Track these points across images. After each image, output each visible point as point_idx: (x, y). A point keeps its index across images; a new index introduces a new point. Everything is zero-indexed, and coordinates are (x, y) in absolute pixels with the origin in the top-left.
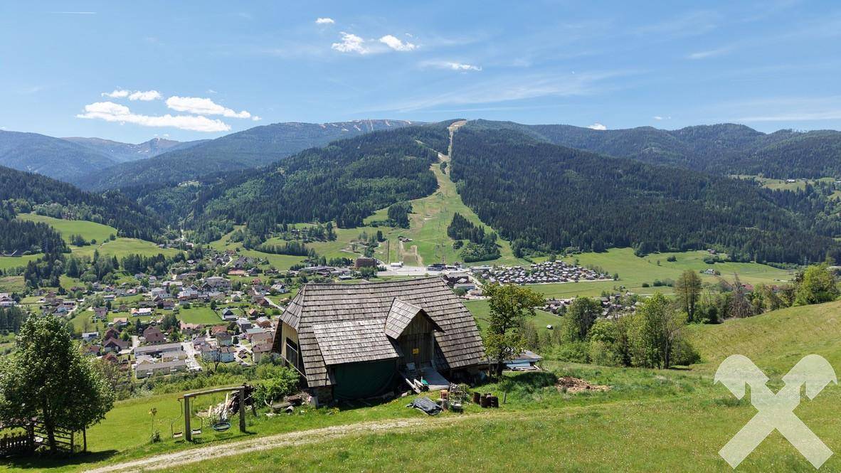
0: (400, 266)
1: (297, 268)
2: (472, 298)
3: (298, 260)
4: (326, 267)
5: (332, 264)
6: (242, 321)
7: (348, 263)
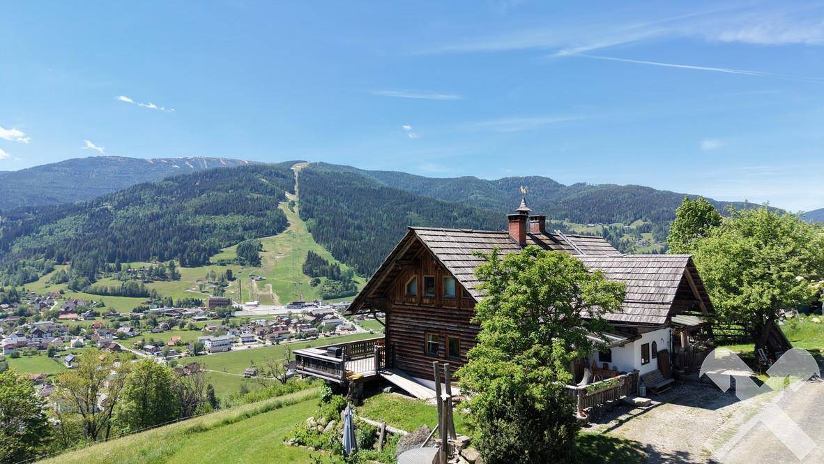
0: (256, 306)
1: (140, 310)
2: (342, 333)
3: (139, 302)
4: (173, 308)
5: (180, 304)
7: (198, 303)
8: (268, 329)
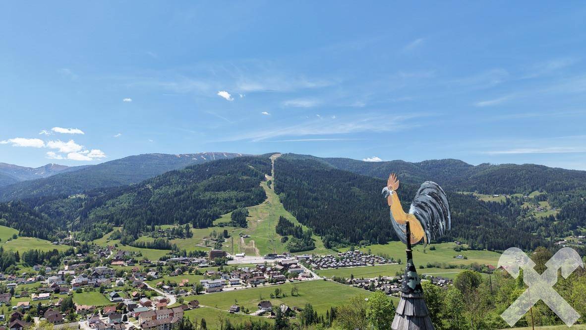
0: (243, 257)
1: (164, 259)
2: (303, 279)
3: (164, 253)
4: (186, 258)
5: (191, 255)
6: (127, 302)
7: (203, 254)
8: (249, 275)
